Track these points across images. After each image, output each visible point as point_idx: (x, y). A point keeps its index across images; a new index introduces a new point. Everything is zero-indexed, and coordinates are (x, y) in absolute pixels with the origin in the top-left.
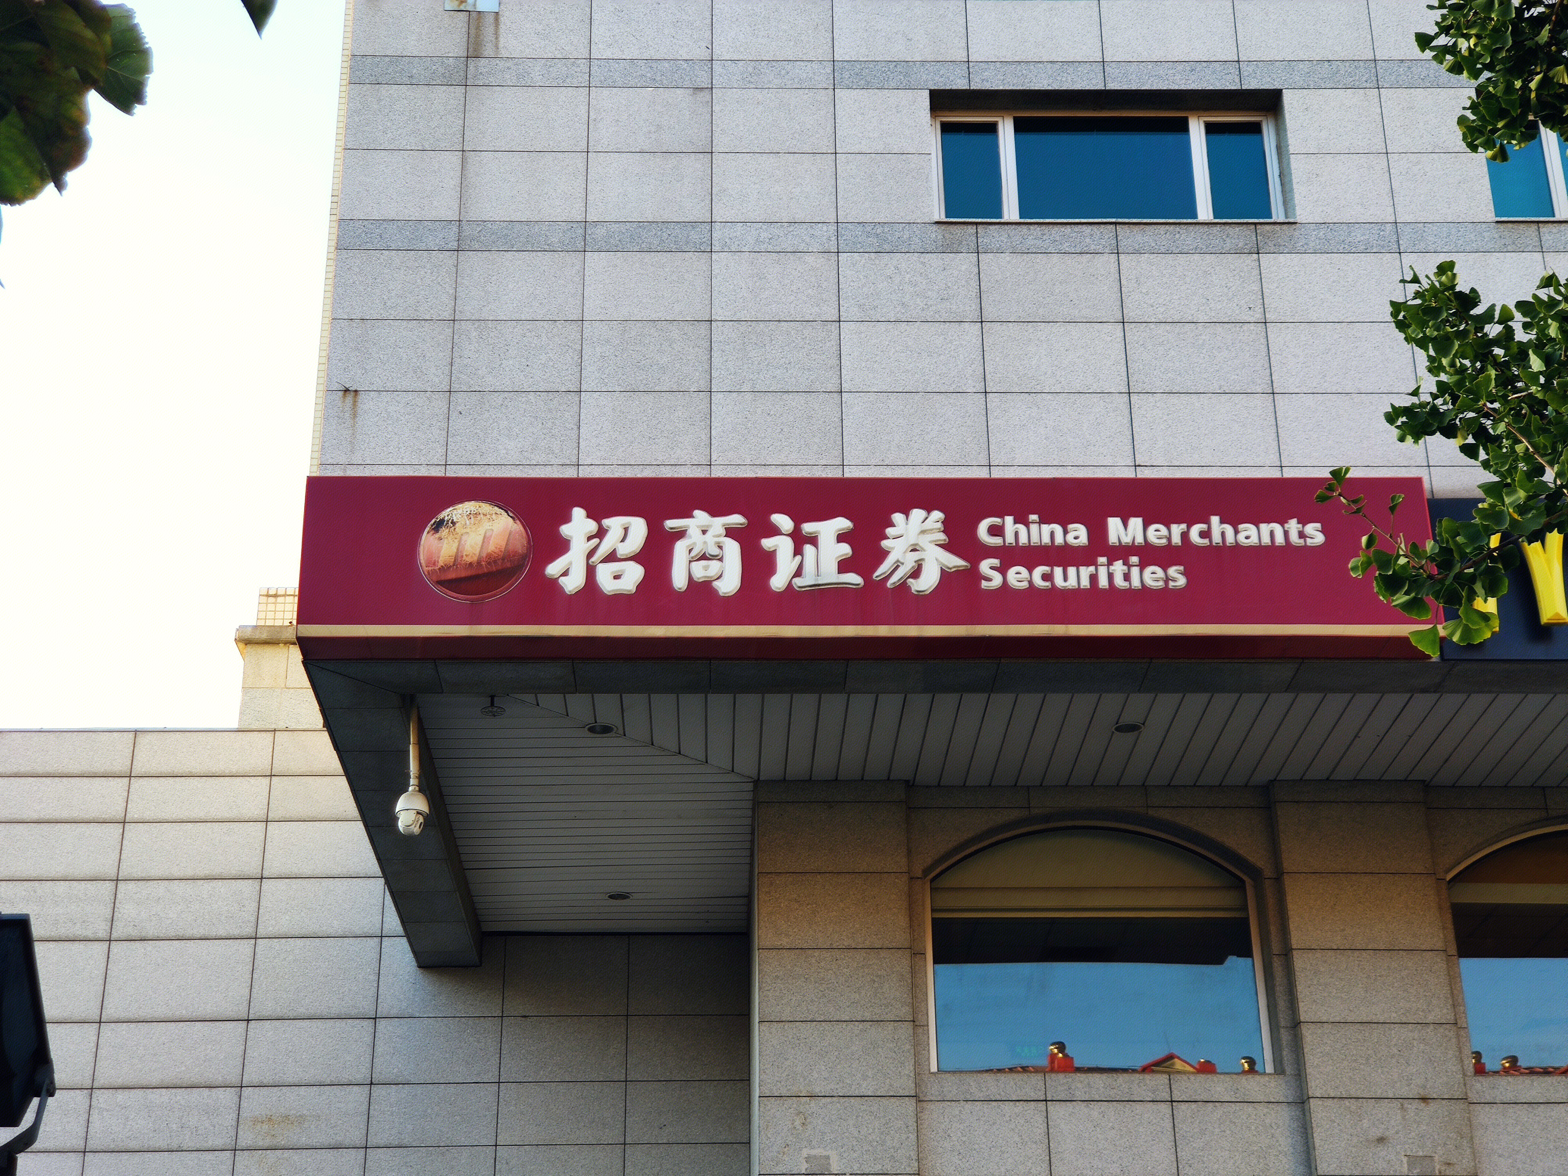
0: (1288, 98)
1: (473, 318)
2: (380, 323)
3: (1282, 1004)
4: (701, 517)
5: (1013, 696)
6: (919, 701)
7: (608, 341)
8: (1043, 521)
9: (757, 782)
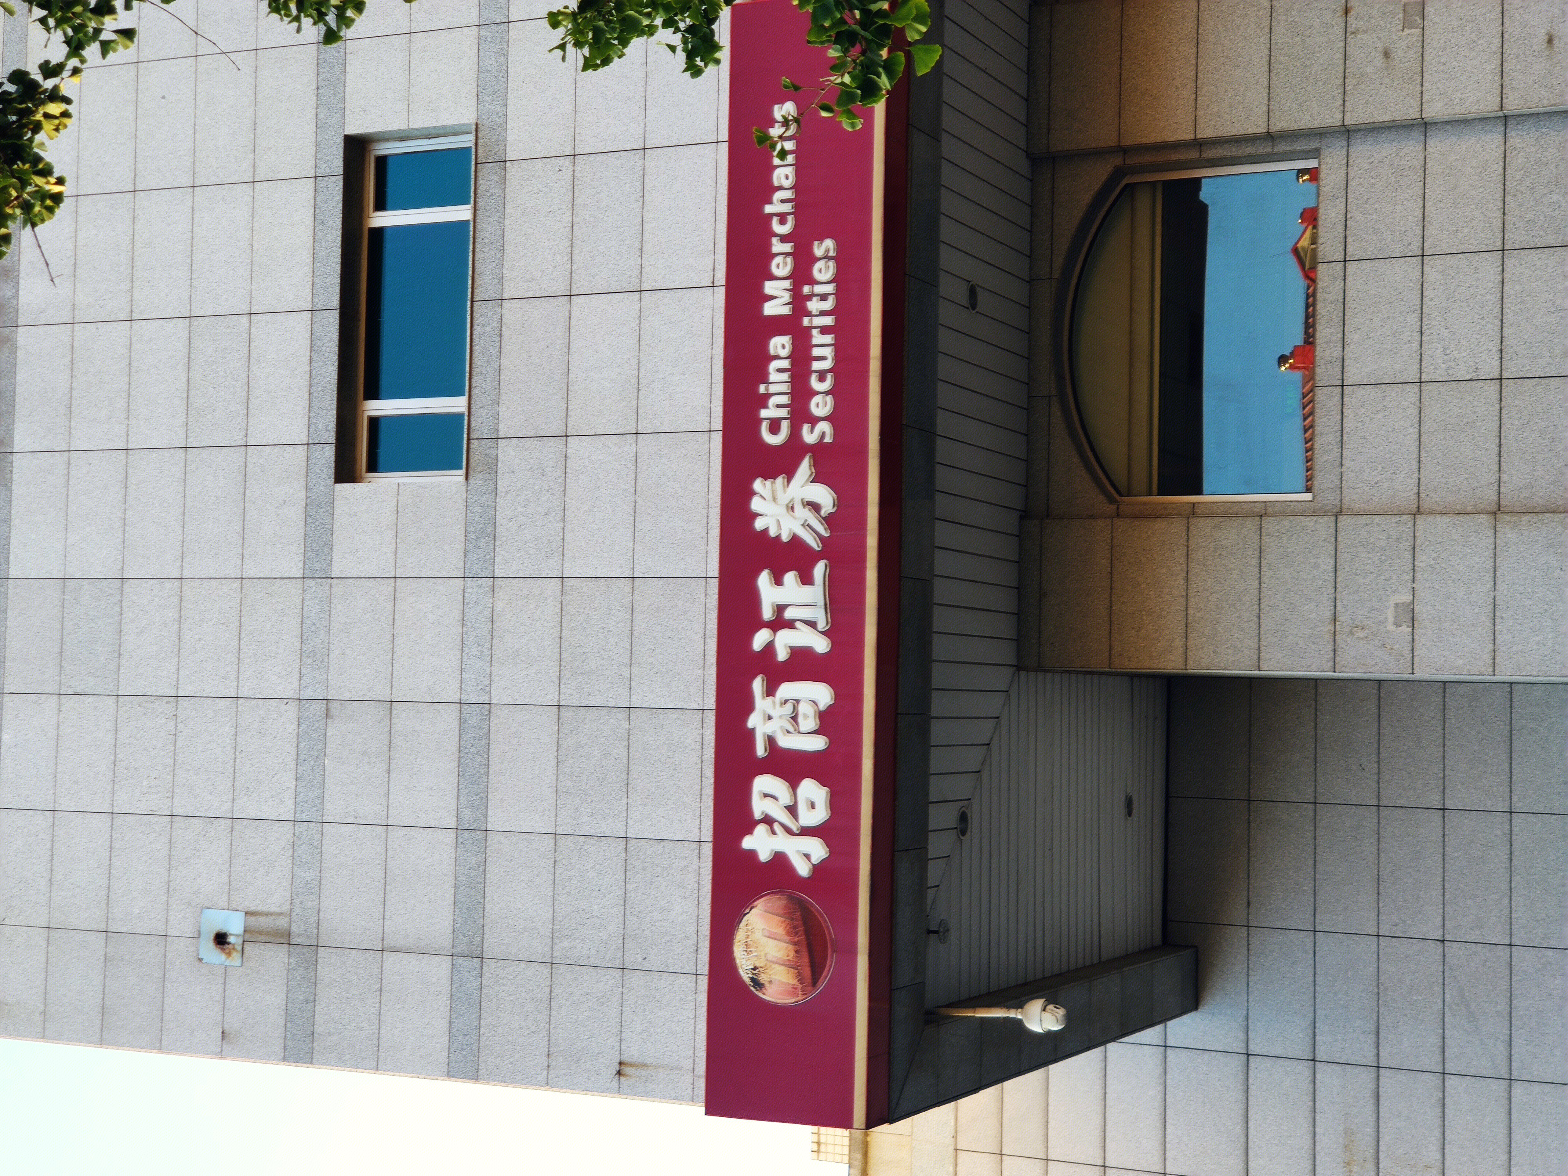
0: (353, 129)
1: (550, 944)
2: (553, 1038)
3: (1249, 150)
4: (753, 721)
5: (939, 412)
6: (942, 505)
7: (577, 810)
8: (764, 379)
9: (1019, 668)
